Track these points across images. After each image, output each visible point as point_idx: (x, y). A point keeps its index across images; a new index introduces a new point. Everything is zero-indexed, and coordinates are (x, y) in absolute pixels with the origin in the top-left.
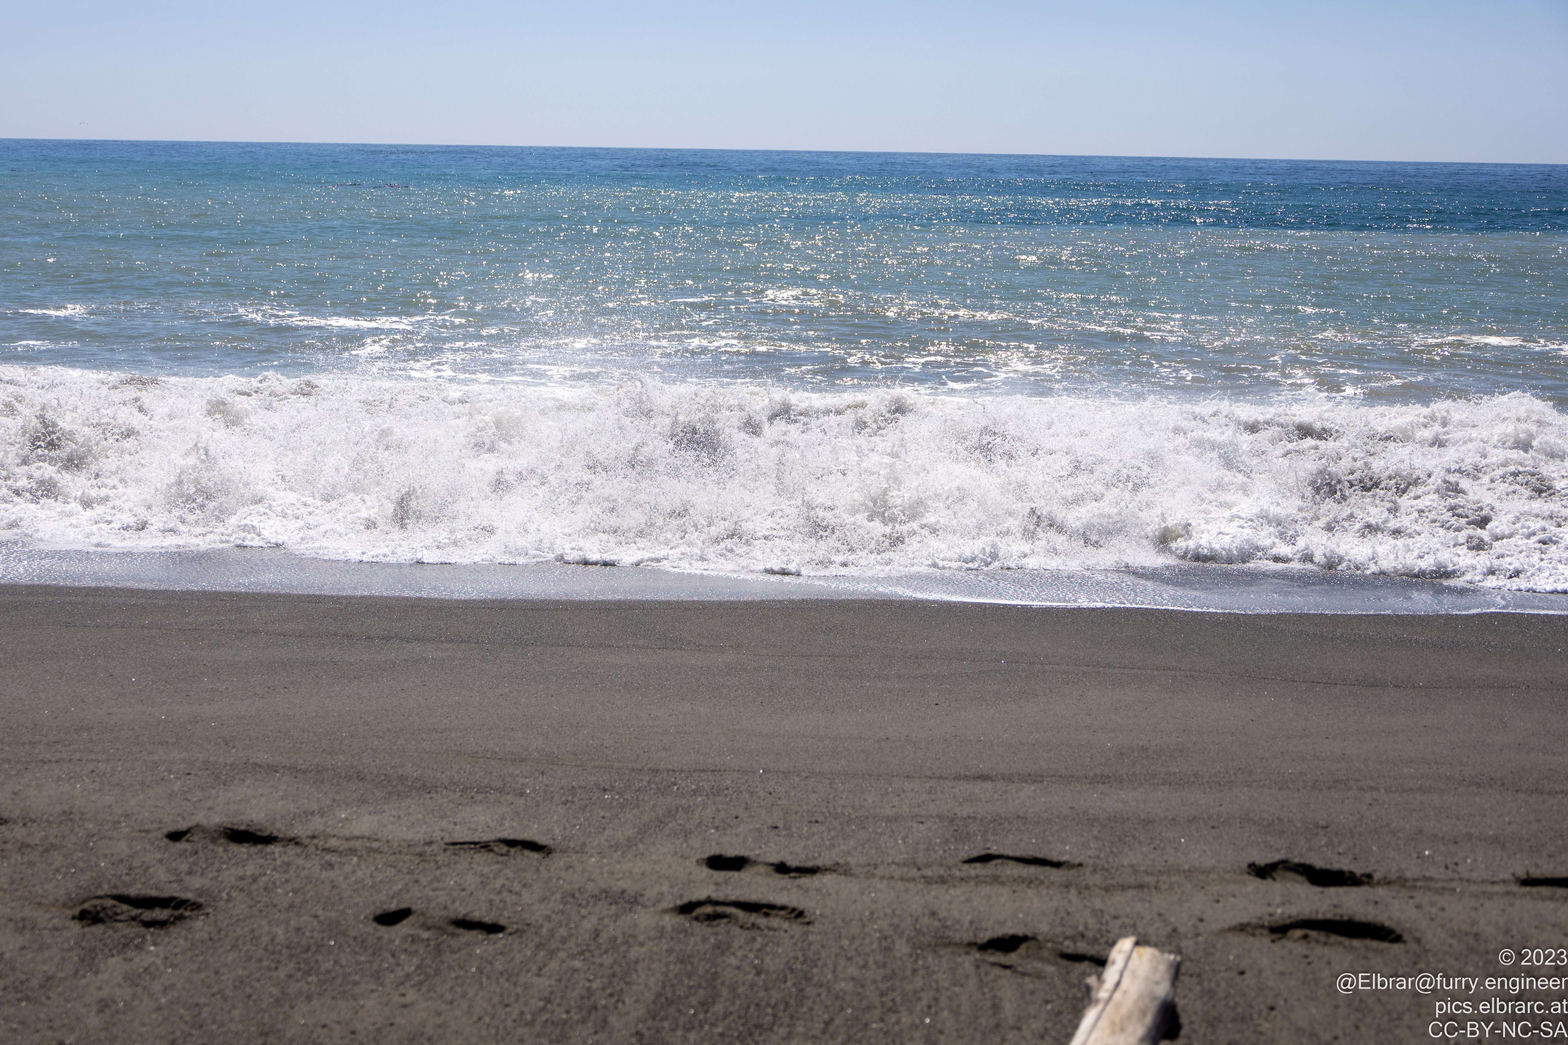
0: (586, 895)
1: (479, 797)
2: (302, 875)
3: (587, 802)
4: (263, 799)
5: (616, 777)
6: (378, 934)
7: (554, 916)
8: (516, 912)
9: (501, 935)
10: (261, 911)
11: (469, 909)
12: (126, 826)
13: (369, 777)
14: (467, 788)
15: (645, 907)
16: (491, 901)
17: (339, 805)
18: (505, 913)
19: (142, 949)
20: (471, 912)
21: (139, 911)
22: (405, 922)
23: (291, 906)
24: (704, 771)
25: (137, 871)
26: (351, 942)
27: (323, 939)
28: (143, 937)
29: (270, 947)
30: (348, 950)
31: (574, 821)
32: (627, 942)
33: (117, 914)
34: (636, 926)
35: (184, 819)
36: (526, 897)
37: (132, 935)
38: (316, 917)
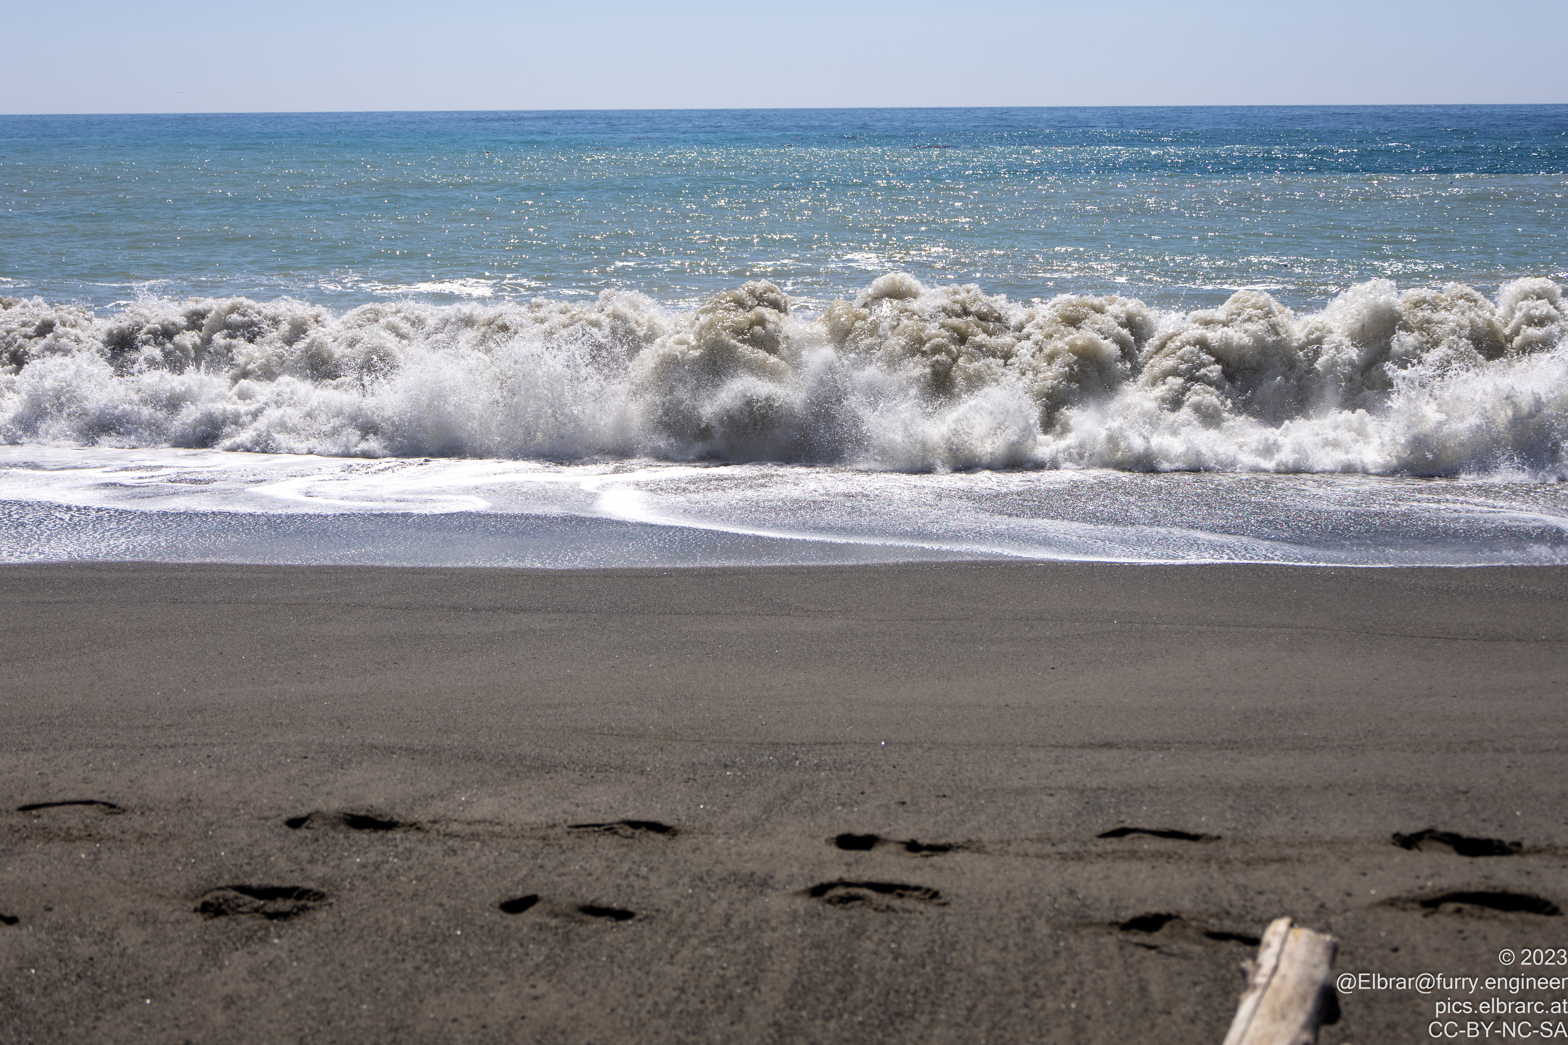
0: (715, 879)
1: (600, 776)
2: (425, 862)
3: (709, 779)
4: (382, 782)
5: (736, 752)
6: (505, 923)
7: (683, 901)
8: (644, 897)
9: (630, 922)
10: (385, 900)
11: (596, 895)
12: (245, 814)
13: (486, 758)
14: (586, 767)
15: (777, 889)
16: (618, 886)
17: (458, 788)
18: (634, 899)
19: (266, 941)
20: (599, 898)
21: (262, 903)
22: (531, 909)
23: (415, 895)
24: (824, 744)
25: (258, 860)
26: (478, 932)
27: (449, 928)
28: (267, 929)
29: (396, 938)
30: (476, 941)
31: (697, 801)
32: (760, 927)
33: (239, 906)
34: (767, 910)
35: (303, 805)
36: (654, 881)
37: (256, 927)
38: (441, 905)
